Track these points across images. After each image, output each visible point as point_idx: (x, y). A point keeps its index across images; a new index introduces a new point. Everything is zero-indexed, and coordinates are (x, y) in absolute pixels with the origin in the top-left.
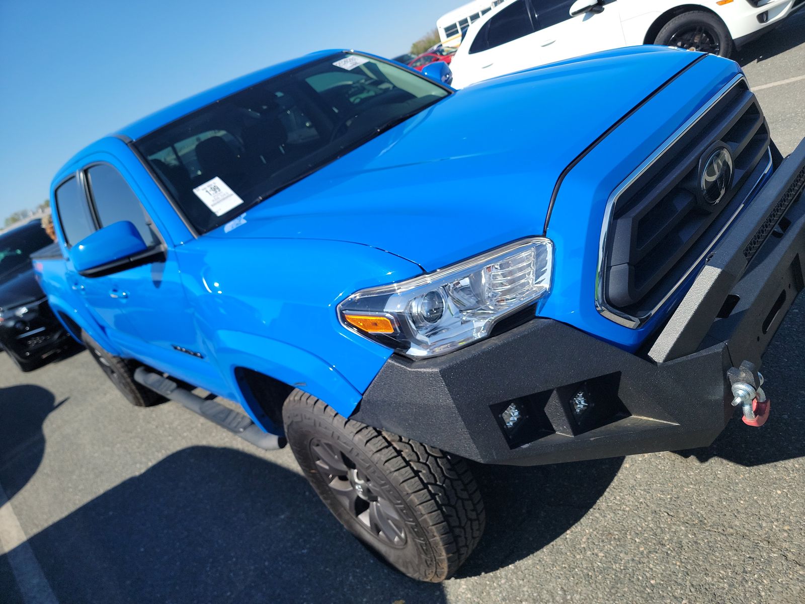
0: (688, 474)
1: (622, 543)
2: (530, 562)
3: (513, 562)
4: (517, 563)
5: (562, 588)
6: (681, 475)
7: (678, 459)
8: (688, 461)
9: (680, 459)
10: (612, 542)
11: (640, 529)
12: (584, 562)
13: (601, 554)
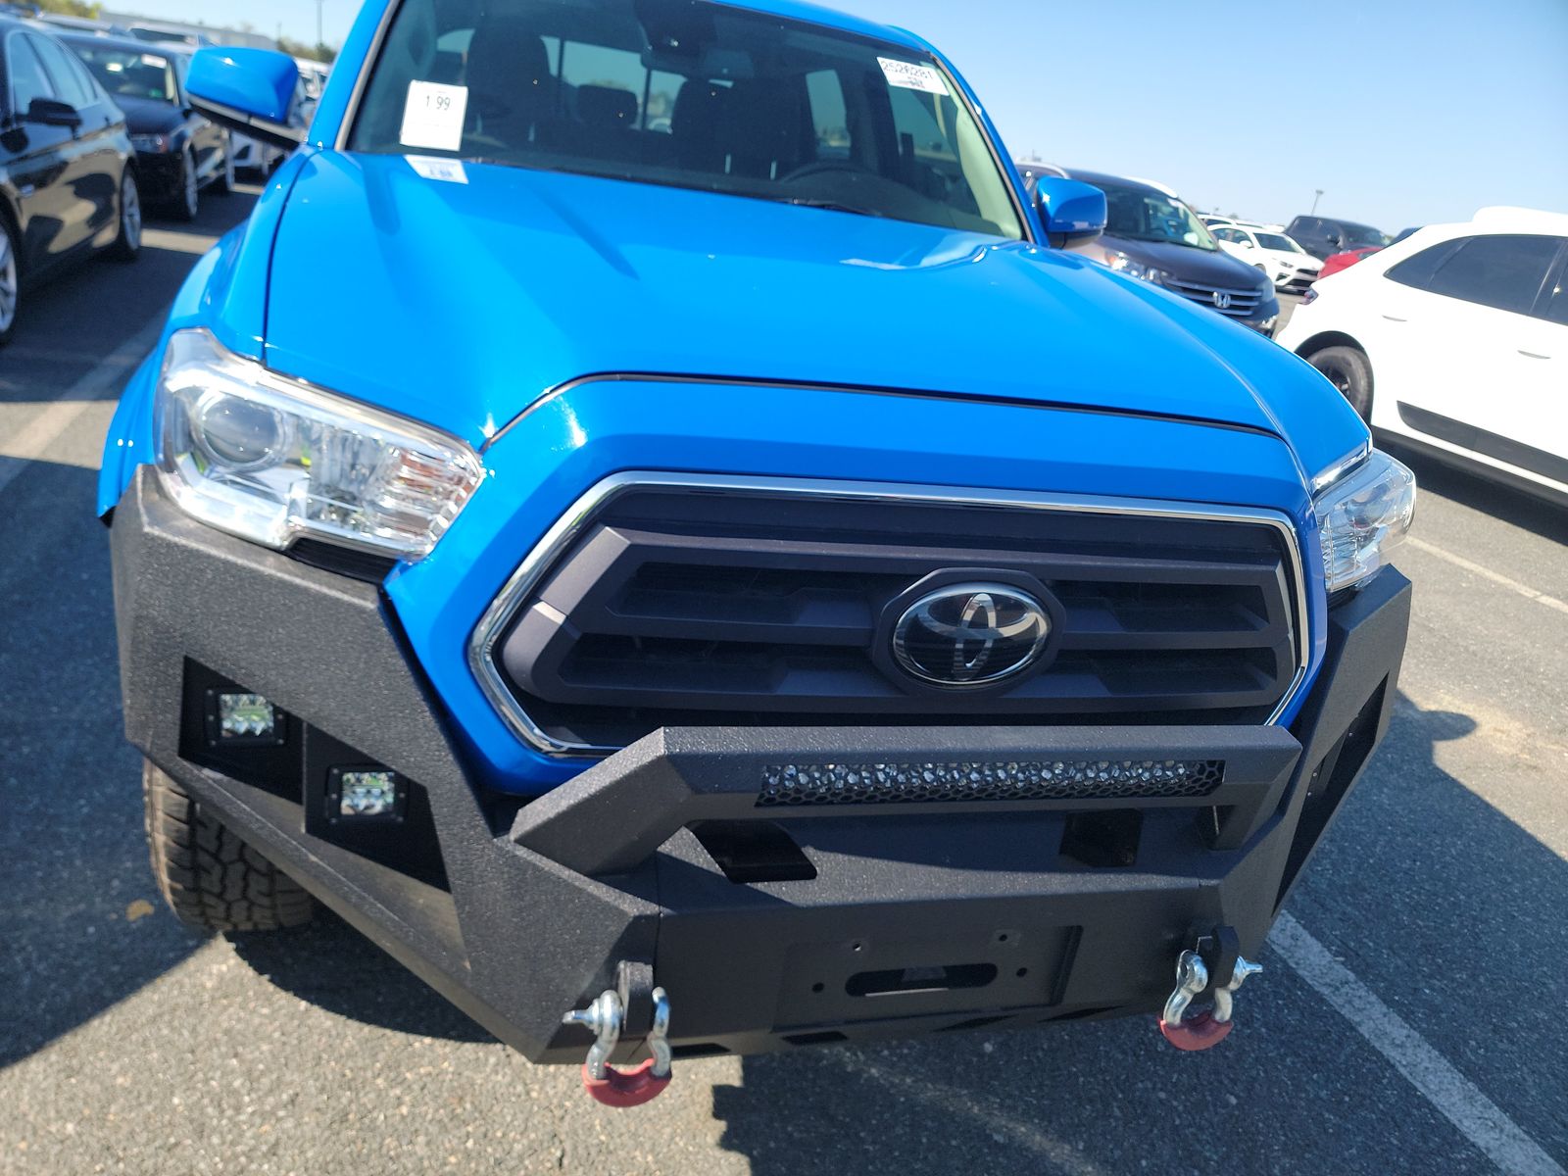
0: (677, 1139)
1: (450, 1126)
2: (329, 1023)
3: (312, 1002)
4: (316, 1008)
5: (297, 1095)
6: (668, 1130)
7: (702, 1106)
8: (708, 1124)
9: (705, 1108)
10: (442, 1111)
11: (499, 1134)
12: (372, 1096)
13: (404, 1110)
